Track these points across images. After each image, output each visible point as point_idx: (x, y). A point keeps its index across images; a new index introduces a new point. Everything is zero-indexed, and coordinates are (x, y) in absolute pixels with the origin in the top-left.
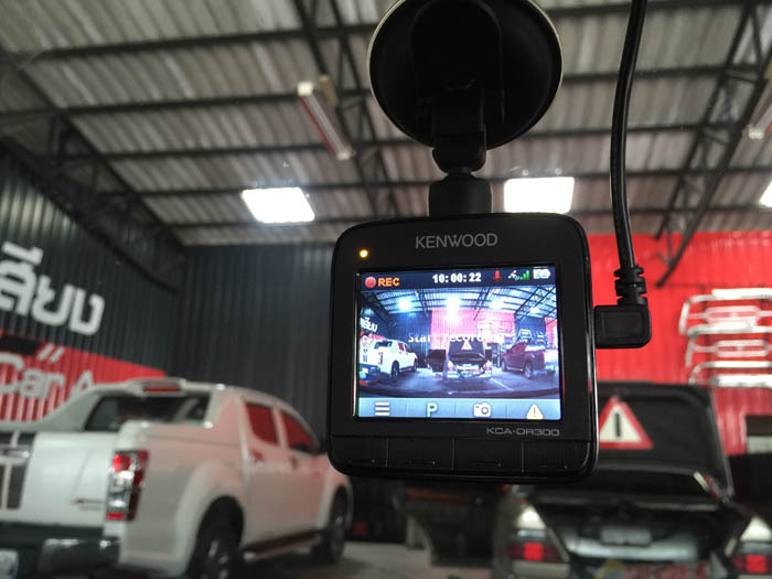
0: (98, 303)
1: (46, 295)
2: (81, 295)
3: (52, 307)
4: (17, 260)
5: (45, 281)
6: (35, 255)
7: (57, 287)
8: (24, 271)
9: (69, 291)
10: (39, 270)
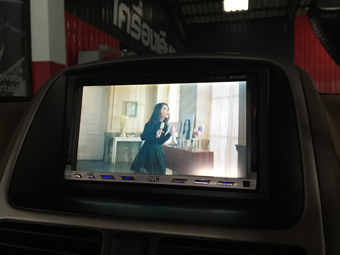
2: (172, 47)
5: (167, 44)
6: (164, 34)
8: (163, 41)
9: (170, 46)
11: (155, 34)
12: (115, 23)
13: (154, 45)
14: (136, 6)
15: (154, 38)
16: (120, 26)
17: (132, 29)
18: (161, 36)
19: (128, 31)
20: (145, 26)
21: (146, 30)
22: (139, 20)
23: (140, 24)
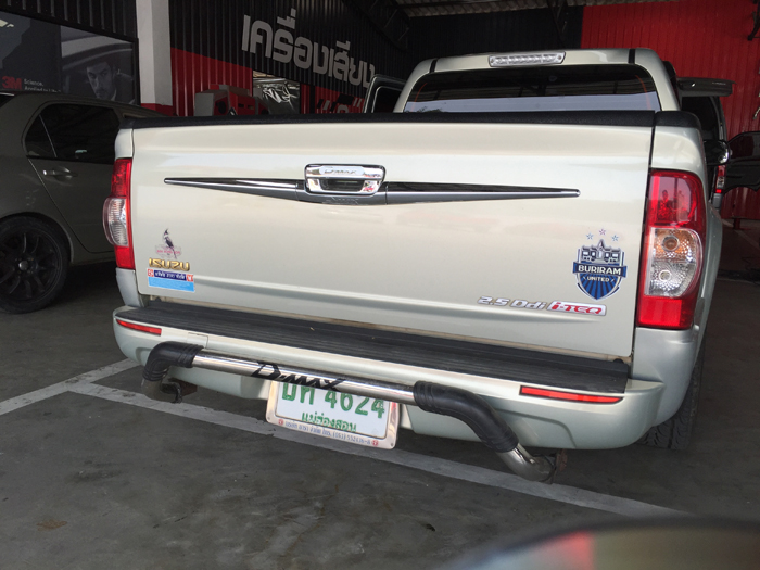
0: (372, 68)
1: (353, 68)
2: (366, 64)
3: (355, 75)
4: (342, 50)
5: (352, 59)
6: (347, 46)
7: (357, 64)
8: (343, 56)
9: (361, 62)
10: (349, 56)
11: (325, 49)
12: (245, 48)
13: (321, 64)
14: (285, 18)
15: (321, 55)
16: (253, 50)
17: (274, 50)
18: (339, 50)
19: (268, 54)
20: (301, 40)
21: (303, 47)
22: (289, 36)
23: (291, 41)
